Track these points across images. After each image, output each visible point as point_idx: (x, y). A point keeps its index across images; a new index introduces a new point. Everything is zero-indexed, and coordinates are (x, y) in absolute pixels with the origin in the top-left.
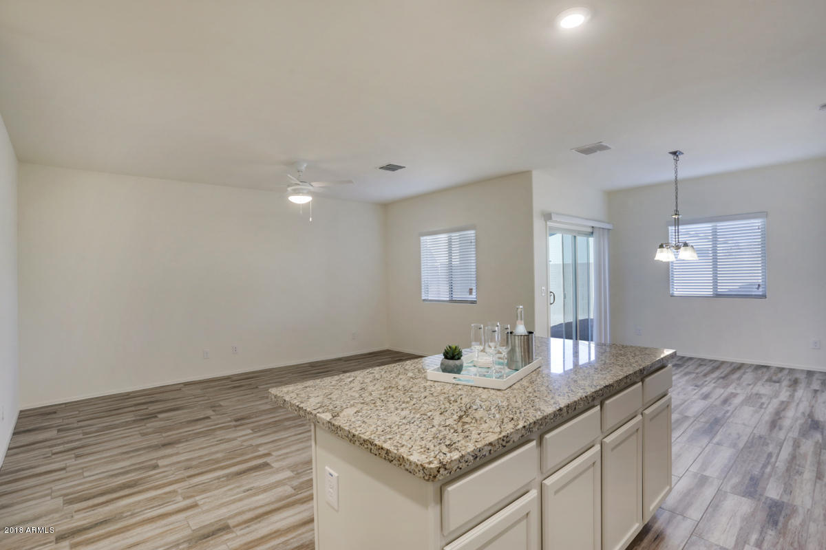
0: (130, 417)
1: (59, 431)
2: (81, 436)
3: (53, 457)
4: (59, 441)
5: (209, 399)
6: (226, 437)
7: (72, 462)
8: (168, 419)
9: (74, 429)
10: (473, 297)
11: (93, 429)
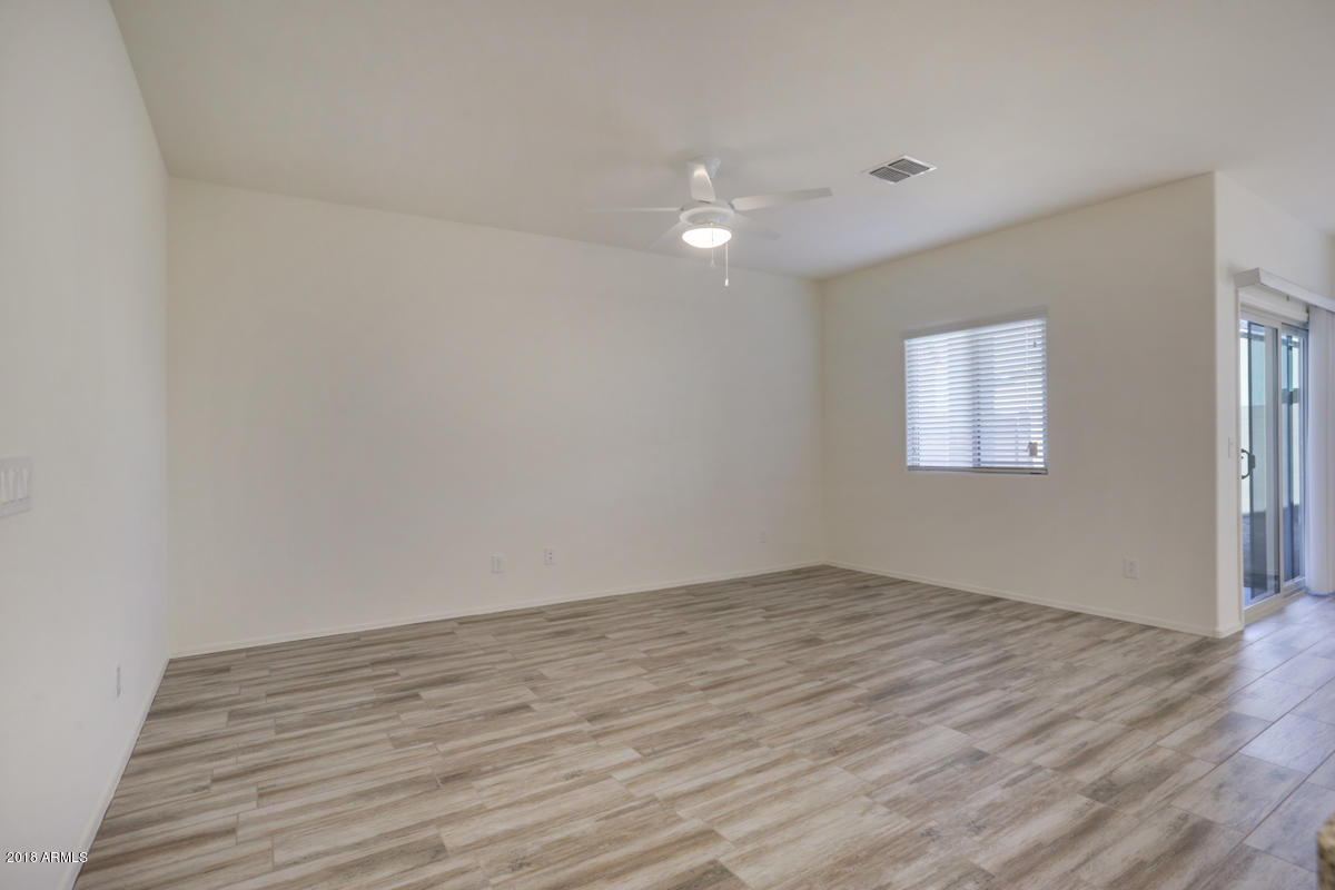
0: (364, 693)
1: (232, 715)
2: (271, 735)
3: (215, 788)
4: (229, 744)
5: (515, 660)
6: (585, 767)
7: (249, 810)
8: (442, 704)
9: (257, 713)
10: (1038, 461)
11: (296, 717)
